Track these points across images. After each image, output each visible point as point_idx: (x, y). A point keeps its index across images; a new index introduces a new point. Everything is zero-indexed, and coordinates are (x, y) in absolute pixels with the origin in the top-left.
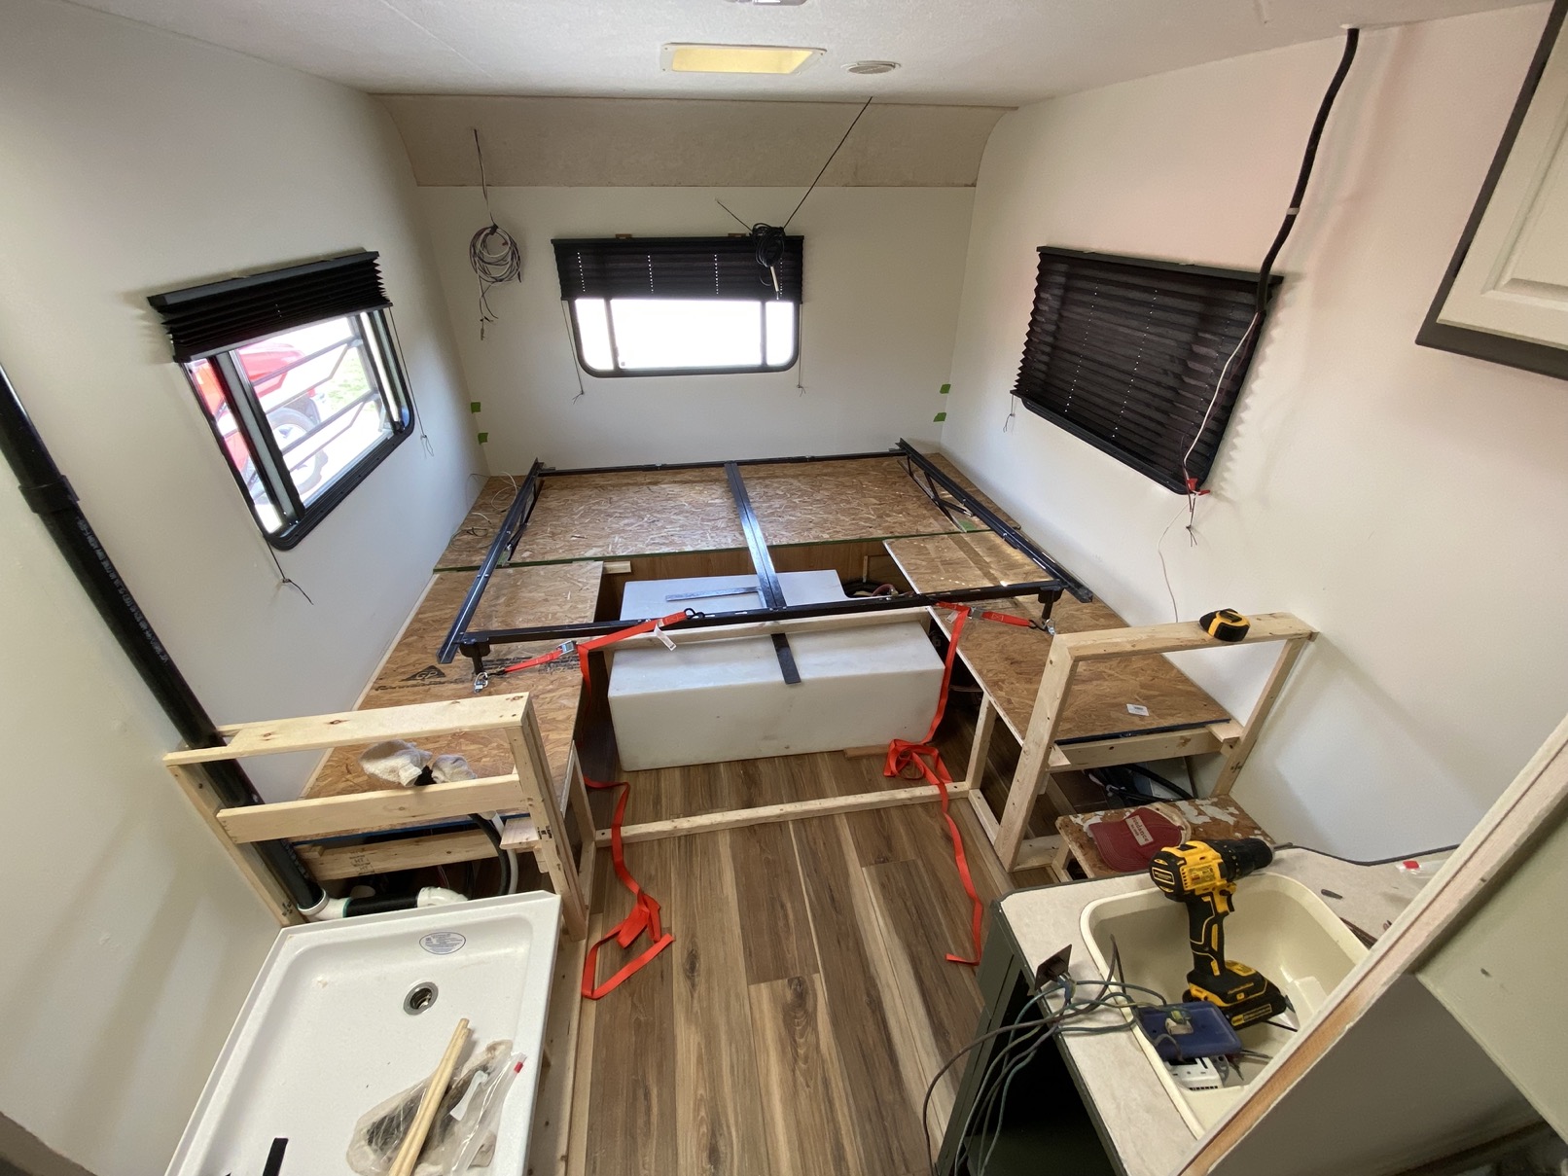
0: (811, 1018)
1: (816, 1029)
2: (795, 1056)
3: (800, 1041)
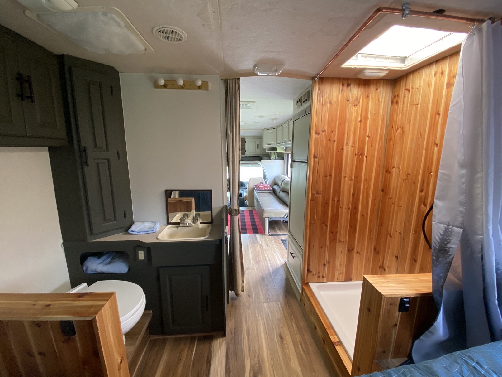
0: (252, 369)
1: (251, 365)
2: (258, 357)
3: (256, 362)
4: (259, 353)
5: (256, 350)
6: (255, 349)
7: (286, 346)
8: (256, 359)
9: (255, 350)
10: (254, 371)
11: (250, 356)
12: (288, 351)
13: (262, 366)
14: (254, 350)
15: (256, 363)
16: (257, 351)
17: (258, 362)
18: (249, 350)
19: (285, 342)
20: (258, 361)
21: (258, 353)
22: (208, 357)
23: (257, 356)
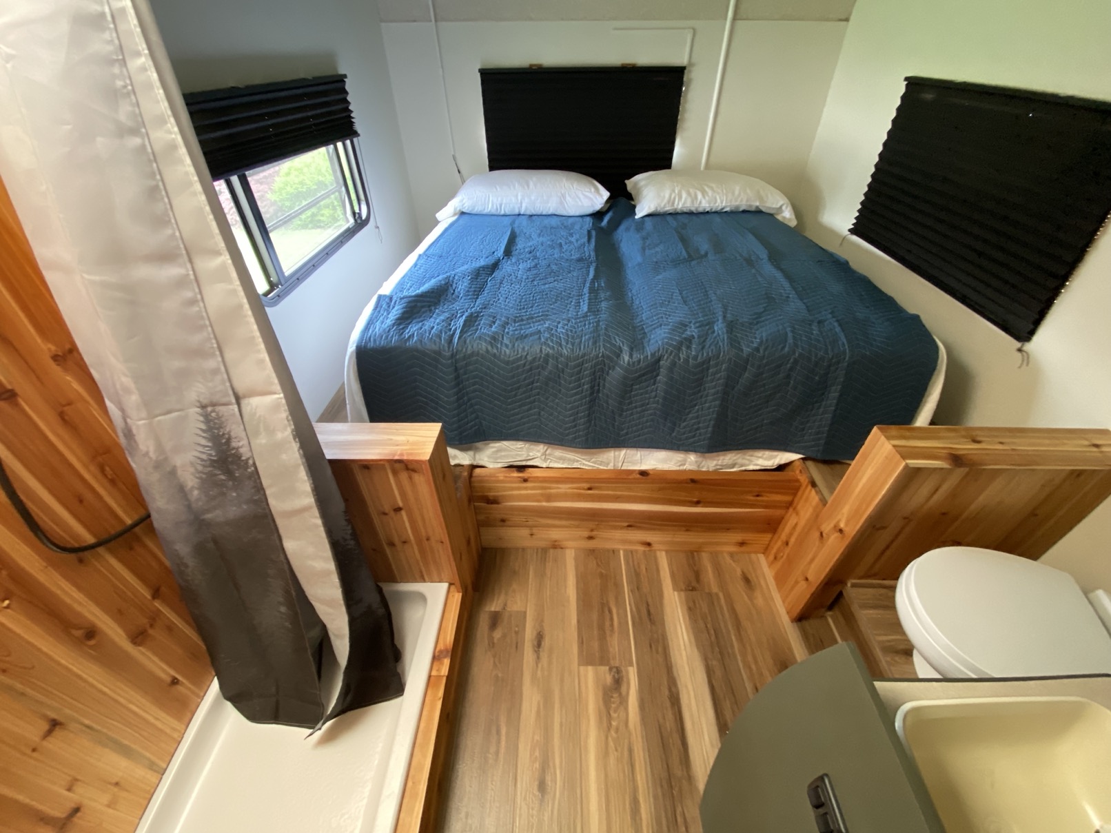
0: (624, 701)
1: (626, 709)
2: (609, 726)
3: (614, 715)
4: (607, 738)
5: (614, 749)
6: (615, 753)
8: (614, 723)
9: (616, 750)
10: (620, 694)
11: (630, 734)
13: (601, 703)
14: (619, 749)
15: (615, 712)
16: (611, 744)
17: (610, 714)
18: (631, 751)
20: (610, 718)
21: (610, 739)
23: (613, 732)
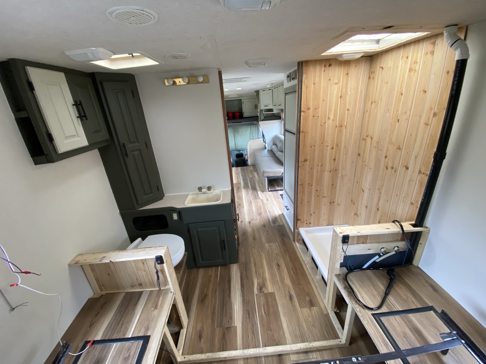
0: (258, 284)
2: (262, 278)
3: (261, 281)
5: (261, 273)
7: (282, 270)
10: (260, 286)
11: (256, 277)
12: (283, 274)
13: (265, 283)
18: (256, 274)
19: (281, 268)
22: (228, 279)
